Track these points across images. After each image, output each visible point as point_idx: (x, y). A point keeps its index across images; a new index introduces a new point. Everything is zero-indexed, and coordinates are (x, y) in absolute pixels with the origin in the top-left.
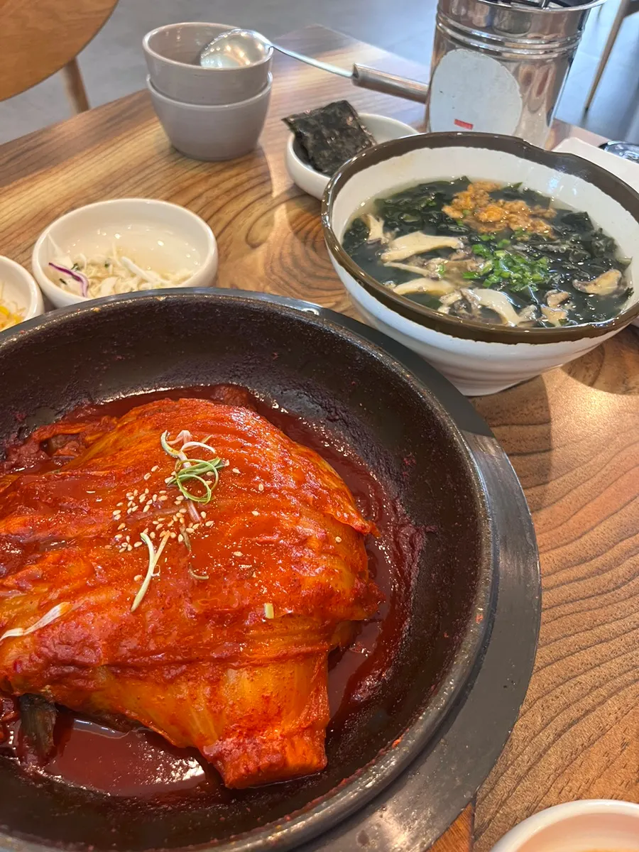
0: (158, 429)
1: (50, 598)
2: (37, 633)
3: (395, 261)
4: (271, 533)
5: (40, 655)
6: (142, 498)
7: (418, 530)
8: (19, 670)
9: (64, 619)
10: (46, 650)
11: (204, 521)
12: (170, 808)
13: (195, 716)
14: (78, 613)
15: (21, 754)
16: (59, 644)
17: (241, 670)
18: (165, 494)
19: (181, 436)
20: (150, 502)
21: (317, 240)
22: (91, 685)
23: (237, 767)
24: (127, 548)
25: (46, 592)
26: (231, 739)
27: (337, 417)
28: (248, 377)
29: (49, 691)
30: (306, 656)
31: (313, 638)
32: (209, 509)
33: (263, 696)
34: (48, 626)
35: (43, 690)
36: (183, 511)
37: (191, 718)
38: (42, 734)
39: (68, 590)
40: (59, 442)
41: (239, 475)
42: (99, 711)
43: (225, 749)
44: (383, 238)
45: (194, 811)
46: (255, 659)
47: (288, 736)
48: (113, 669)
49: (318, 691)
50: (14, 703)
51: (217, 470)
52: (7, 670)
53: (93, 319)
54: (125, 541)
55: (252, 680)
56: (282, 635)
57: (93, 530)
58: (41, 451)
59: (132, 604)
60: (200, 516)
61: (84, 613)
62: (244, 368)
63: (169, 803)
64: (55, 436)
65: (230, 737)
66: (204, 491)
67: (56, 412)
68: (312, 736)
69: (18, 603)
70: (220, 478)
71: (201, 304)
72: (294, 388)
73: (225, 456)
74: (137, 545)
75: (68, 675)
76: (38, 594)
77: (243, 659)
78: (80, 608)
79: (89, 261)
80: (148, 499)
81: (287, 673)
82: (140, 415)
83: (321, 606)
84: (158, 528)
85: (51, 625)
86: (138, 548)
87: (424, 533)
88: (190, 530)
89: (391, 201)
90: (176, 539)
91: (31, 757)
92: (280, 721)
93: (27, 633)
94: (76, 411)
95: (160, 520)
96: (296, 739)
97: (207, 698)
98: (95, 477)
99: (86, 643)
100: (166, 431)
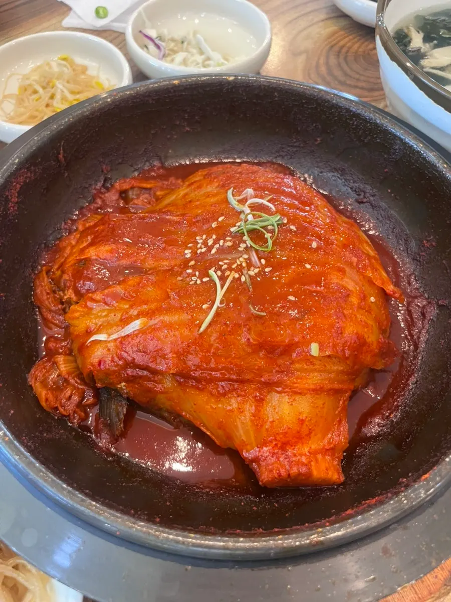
0: (224, 187)
1: (130, 313)
2: (119, 340)
3: (433, 68)
5: (120, 358)
6: (210, 242)
7: (429, 303)
8: (102, 367)
9: (141, 332)
10: (125, 355)
11: (264, 267)
12: (211, 493)
13: (239, 425)
14: (154, 329)
15: (98, 432)
16: (137, 351)
18: (230, 241)
19: (245, 194)
20: (217, 246)
21: (349, 54)
22: (159, 387)
23: (271, 471)
24: (196, 281)
25: (127, 308)
26: (267, 448)
27: (365, 200)
28: (291, 158)
29: (124, 388)
30: (336, 392)
31: (343, 378)
32: (269, 258)
33: (299, 419)
34: (128, 336)
35: (119, 386)
36: (246, 256)
37: (236, 427)
38: (116, 419)
39: (146, 309)
40: (135, 193)
41: (295, 232)
42: (160, 409)
43: (261, 455)
44: (423, 47)
45: (231, 498)
46: (297, 387)
47: (314, 453)
48: (178, 378)
49: (340, 421)
50: (94, 393)
51: (278, 225)
52: (93, 366)
53: (172, 91)
54: (195, 275)
55: (292, 405)
56: (320, 371)
57: (165, 263)
58: (120, 200)
59: (200, 327)
60: (260, 262)
61: (159, 329)
62: (289, 150)
63: (211, 489)
64: (132, 188)
65: (266, 447)
66: (266, 241)
67: (133, 169)
68: (333, 455)
69: (104, 314)
70: (279, 233)
71: (263, 87)
72: (330, 171)
73: (283, 214)
74: (205, 280)
75: (141, 377)
76: (121, 309)
77: (286, 386)
78: (156, 324)
79: (170, 37)
80: (214, 243)
81: (320, 402)
82: (206, 175)
83: (356, 353)
84: (223, 268)
85: (130, 335)
86: (205, 282)
87: (435, 305)
88: (252, 273)
89: (431, 18)
90: (239, 279)
91: (104, 435)
92: (309, 441)
93: (110, 339)
94: (149, 171)
95: (226, 261)
96: (319, 456)
97: (252, 413)
98: (169, 221)
99: (159, 354)
100: (232, 188)
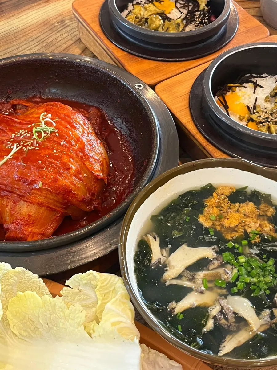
4: (57, 160)
6: (23, 133)
11: (36, 147)
13: (5, 212)
17: (25, 202)
19: (48, 116)
20: (25, 135)
23: (11, 234)
24: (9, 147)
30: (53, 210)
31: (57, 204)
32: (40, 144)
33: (28, 214)
36: (32, 141)
40: (19, 107)
41: (57, 136)
43: (10, 227)
47: (32, 233)
49: (51, 224)
51: (51, 131)
54: (10, 145)
55: (27, 207)
56: (44, 196)
60: (36, 145)
64: (19, 104)
65: (13, 224)
66: (41, 137)
67: (25, 95)
70: (50, 135)
73: (57, 128)
74: (12, 147)
77: (27, 198)
81: (41, 211)
84: (21, 144)
88: (30, 148)
90: (24, 149)
92: (32, 227)
95: (24, 142)
97: (11, 207)
100: (45, 113)
